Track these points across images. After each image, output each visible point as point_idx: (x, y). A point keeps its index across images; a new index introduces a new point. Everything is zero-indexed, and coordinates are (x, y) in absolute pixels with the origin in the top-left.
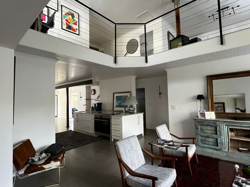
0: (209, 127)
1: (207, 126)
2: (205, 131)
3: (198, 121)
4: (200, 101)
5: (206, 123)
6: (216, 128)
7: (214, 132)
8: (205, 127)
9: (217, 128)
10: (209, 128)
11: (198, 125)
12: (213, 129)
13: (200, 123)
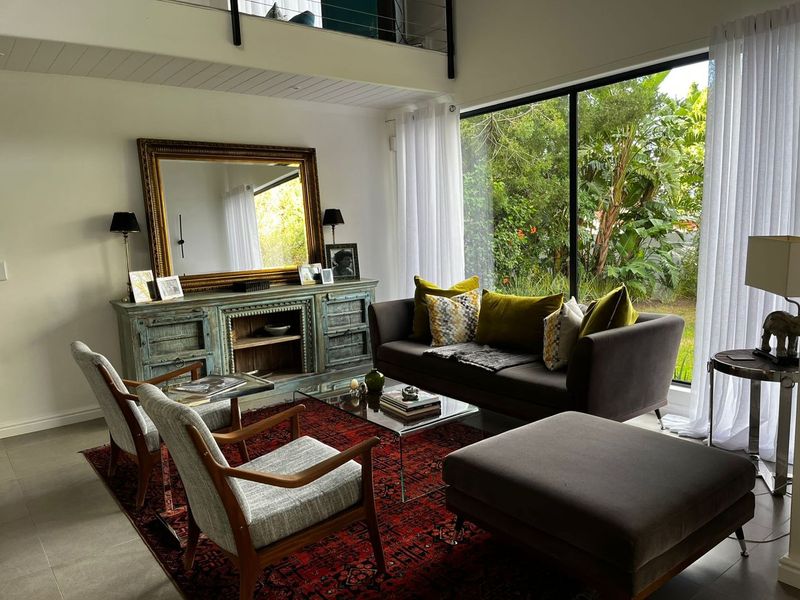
0: (178, 328)
1: (171, 325)
2: (167, 346)
3: (145, 314)
4: (126, 237)
5: (171, 316)
6: (200, 325)
7: (192, 342)
8: (164, 333)
9: (205, 327)
10: (179, 331)
11: (143, 327)
12: (191, 331)
13: (151, 320)
